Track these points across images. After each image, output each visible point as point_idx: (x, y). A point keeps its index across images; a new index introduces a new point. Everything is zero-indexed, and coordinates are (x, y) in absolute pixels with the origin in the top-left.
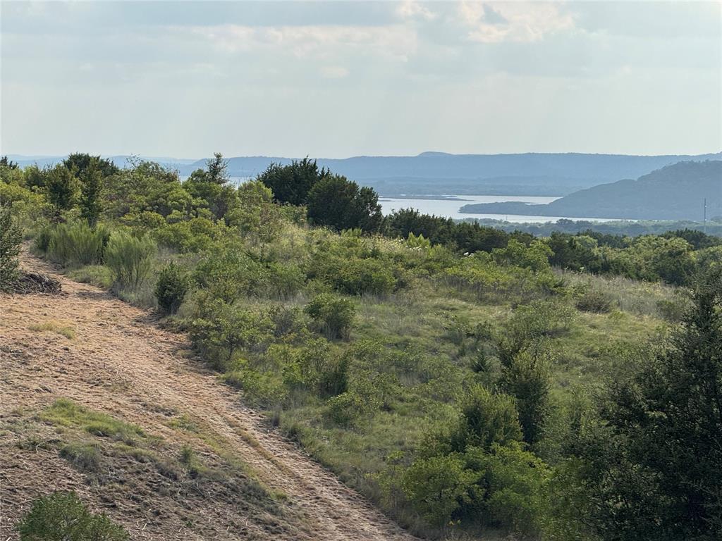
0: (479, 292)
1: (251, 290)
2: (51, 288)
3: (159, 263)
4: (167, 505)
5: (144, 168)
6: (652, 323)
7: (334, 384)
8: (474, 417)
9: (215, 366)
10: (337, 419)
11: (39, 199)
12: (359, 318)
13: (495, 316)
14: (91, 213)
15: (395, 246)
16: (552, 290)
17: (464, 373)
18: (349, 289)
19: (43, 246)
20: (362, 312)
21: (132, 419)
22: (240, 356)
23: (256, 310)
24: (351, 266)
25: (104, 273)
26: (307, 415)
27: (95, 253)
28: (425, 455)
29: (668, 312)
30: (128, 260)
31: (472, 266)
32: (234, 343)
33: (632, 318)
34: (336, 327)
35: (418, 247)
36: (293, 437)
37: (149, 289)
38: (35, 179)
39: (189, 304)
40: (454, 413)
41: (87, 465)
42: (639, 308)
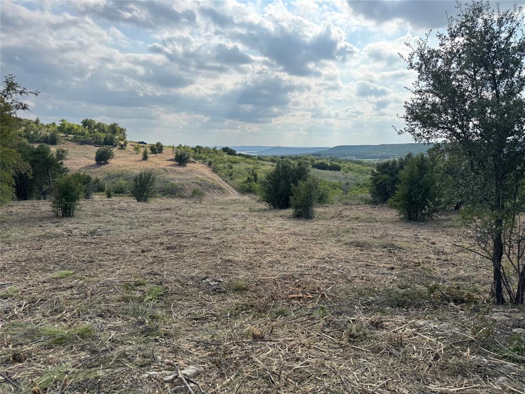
0: (249, 163)
1: (221, 163)
2: (195, 162)
3: (209, 159)
4: (210, 190)
5: (206, 147)
6: (270, 167)
7: (231, 175)
8: (249, 179)
9: (216, 173)
10: (231, 179)
11: (193, 151)
12: (234, 167)
13: (251, 166)
14: (200, 153)
15: (238, 157)
16: (258, 163)
17: (247, 173)
18: (233, 163)
19: (194, 157)
20: (234, 166)
21: (205, 179)
22: (219, 171)
23: (221, 165)
24: (233, 160)
25: (202, 161)
26: (228, 178)
27: (201, 158)
28: (243, 183)
29: (272, 166)
30: (204, 159)
31: (248, 160)
32: (219, 169)
33: (268, 166)
34: (231, 168)
35: (241, 158)
36: (226, 181)
37: (208, 163)
38: (192, 149)
39: (213, 165)
40: (246, 178)
41: (200, 185)
42: (269, 165)
